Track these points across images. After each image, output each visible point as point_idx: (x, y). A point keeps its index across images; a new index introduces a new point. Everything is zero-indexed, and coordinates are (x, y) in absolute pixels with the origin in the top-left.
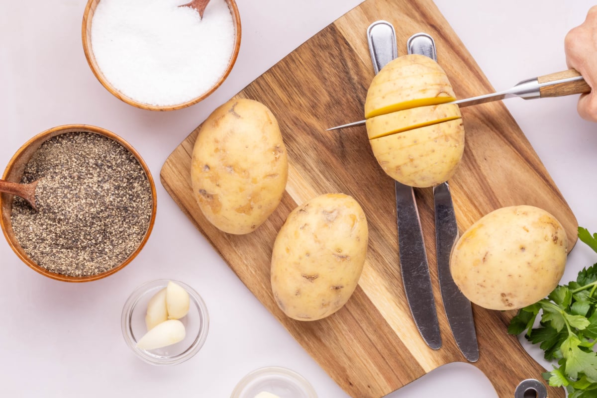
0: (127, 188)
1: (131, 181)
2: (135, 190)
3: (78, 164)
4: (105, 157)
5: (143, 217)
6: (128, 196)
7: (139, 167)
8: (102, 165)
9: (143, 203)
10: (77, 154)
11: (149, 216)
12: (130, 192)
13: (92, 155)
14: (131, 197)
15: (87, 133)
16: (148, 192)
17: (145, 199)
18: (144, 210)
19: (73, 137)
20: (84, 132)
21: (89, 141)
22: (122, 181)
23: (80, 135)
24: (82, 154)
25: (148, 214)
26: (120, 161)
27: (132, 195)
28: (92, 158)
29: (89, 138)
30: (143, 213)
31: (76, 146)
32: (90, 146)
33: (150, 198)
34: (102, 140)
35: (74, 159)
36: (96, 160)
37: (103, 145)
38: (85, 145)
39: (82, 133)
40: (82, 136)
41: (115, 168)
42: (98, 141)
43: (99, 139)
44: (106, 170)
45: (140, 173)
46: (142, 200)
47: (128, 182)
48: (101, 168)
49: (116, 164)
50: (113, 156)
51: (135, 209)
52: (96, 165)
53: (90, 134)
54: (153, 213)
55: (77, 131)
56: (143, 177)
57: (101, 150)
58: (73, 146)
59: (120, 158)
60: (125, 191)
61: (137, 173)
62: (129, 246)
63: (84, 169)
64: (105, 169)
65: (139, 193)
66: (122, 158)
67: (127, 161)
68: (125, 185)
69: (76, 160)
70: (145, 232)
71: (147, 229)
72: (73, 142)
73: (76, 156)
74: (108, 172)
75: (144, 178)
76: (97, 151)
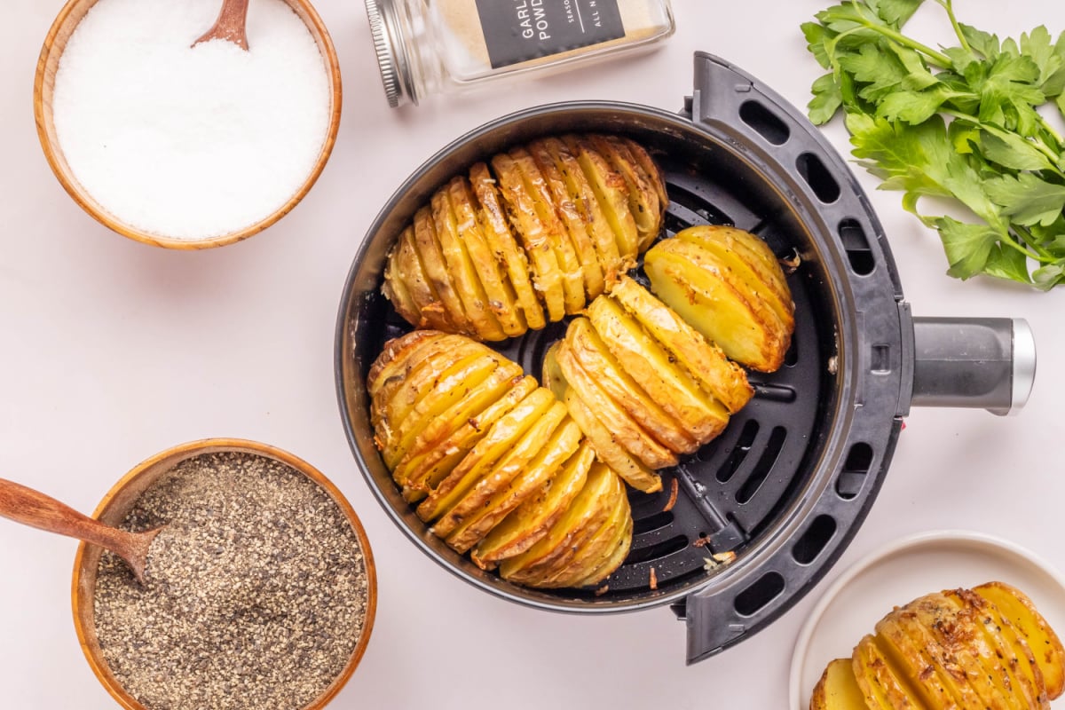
0: (323, 580)
1: (334, 569)
2: (336, 588)
3: (241, 515)
4: (296, 513)
5: (342, 642)
6: (321, 595)
7: (355, 546)
8: (285, 526)
9: (347, 616)
10: (243, 495)
11: (355, 643)
12: (326, 588)
13: (270, 504)
14: (327, 599)
15: (269, 461)
16: (362, 597)
17: (353, 609)
18: (347, 630)
19: (243, 463)
20: (265, 458)
21: (270, 477)
22: (317, 566)
23: (257, 461)
24: (252, 497)
25: (353, 639)
26: (321, 526)
27: (329, 595)
28: (270, 509)
29: (272, 471)
30: (344, 634)
31: (244, 481)
32: (271, 486)
33: (362, 609)
34: (296, 479)
35: (234, 504)
36: (276, 514)
37: (295, 490)
38: (262, 482)
39: (260, 457)
40: (260, 463)
41: (309, 537)
42: (287, 479)
43: (291, 476)
44: (290, 537)
45: (354, 558)
46: (346, 610)
47: (327, 569)
48: (283, 532)
49: (312, 530)
50: (312, 515)
51: (328, 623)
52: (276, 523)
53: (275, 462)
54: (362, 640)
55: (252, 452)
56: (358, 566)
57: (290, 499)
58: (238, 478)
59: (322, 520)
60: (318, 585)
61: (347, 556)
62: (303, 690)
63: (250, 528)
64: (289, 535)
65: (344, 595)
66: (326, 522)
67: (335, 530)
68: (320, 574)
69: (237, 507)
70: (339, 672)
71: (346, 667)
72: (239, 472)
73: (241, 499)
74: (293, 542)
75: (359, 568)
76: (281, 497)
